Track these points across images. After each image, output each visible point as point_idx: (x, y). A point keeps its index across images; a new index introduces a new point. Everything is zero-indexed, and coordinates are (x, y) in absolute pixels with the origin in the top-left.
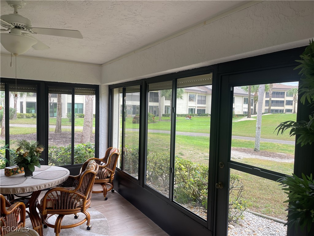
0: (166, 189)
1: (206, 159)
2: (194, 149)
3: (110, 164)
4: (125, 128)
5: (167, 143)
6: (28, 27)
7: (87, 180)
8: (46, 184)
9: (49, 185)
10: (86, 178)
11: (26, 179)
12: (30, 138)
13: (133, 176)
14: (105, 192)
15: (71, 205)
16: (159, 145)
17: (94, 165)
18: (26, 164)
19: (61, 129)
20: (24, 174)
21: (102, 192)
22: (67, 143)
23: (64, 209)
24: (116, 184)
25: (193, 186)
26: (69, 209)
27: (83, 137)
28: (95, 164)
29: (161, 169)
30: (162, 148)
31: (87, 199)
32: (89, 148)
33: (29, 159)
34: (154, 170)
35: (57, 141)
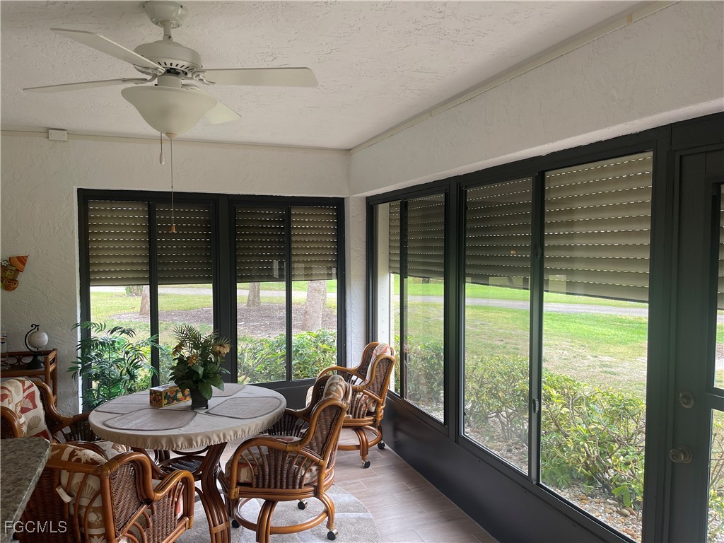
0: (509, 445)
1: (606, 372)
2: (573, 344)
3: (375, 382)
4: (407, 295)
5: (500, 331)
6: (194, 70)
7: (326, 421)
8: (237, 430)
9: (243, 431)
10: (325, 418)
11: (194, 416)
12: (197, 317)
13: (425, 411)
14: (363, 448)
15: (291, 480)
16: (483, 336)
17: (341, 386)
18: (194, 382)
19: (259, 299)
20: (191, 404)
21: (358, 447)
22: (274, 329)
23: (275, 487)
24: (388, 429)
25: (586, 445)
26: (287, 488)
27: (307, 317)
28: (343, 383)
29: (496, 397)
30: (489, 342)
31: (328, 467)
32: (323, 342)
33: (201, 371)
34: (478, 398)
35: (253, 326)
